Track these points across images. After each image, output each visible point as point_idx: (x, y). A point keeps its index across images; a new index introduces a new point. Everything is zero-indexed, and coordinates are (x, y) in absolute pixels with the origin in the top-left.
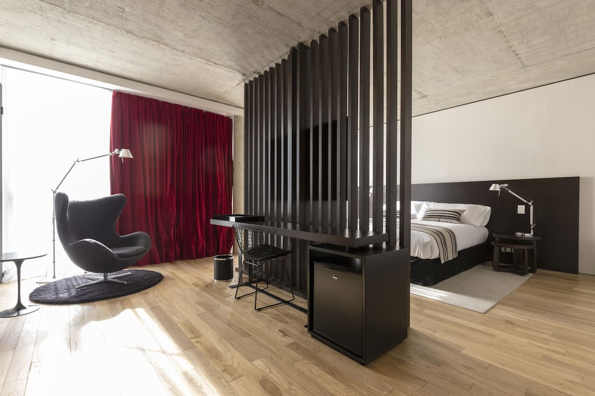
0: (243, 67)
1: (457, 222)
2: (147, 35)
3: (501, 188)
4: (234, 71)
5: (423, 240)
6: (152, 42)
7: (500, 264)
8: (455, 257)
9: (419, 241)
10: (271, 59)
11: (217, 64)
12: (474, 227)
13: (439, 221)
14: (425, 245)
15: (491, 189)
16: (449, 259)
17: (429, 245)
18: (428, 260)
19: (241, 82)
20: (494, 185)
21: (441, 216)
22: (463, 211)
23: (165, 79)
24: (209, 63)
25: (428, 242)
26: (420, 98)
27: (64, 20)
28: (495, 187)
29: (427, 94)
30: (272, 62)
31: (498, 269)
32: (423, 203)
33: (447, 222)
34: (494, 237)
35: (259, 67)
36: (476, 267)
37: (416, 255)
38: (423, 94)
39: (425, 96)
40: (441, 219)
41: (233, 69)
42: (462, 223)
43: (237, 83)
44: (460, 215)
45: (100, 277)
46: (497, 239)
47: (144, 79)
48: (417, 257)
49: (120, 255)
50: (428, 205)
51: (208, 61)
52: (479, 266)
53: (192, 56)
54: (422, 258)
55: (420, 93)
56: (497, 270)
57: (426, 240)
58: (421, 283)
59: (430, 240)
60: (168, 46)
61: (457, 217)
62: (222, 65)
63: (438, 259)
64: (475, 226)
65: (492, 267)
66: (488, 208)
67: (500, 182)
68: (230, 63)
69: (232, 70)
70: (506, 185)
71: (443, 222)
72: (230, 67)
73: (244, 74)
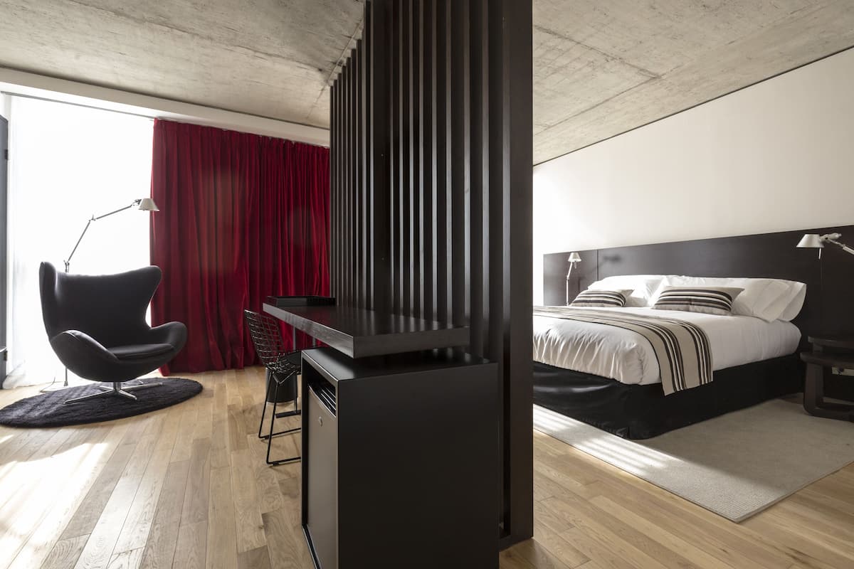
0: (312, 56)
1: (723, 311)
2: (146, 16)
3: (824, 243)
4: (302, 66)
5: (625, 344)
6: (158, 26)
7: (826, 400)
8: (705, 381)
9: (616, 347)
10: (346, 33)
11: (270, 55)
12: (763, 322)
13: (688, 310)
14: (627, 356)
15: (802, 244)
16: (689, 386)
17: (636, 356)
18: (635, 386)
19: (324, 86)
20: (806, 235)
21: (690, 300)
22: (739, 291)
23: (216, 93)
24: (257, 54)
25: (632, 351)
26: (646, 82)
27: (29, 7)
28: (810, 240)
29: (660, 74)
30: (351, 37)
31: (819, 410)
32: (663, 278)
33: (703, 312)
34: (811, 345)
35: (336, 52)
36: (767, 404)
37: (611, 376)
38: (650, 73)
39: (655, 77)
40: (691, 307)
41: (301, 63)
42: (733, 315)
43: (320, 89)
44: (731, 300)
45: (109, 387)
46: (816, 348)
47: (191, 97)
48: (614, 379)
49: (120, 357)
50: (670, 281)
51: (256, 51)
52: (777, 401)
53: (227, 45)
54: (622, 381)
55: (642, 70)
56: (812, 413)
57: (630, 345)
58: (621, 433)
59: (637, 346)
60: (184, 32)
61: (725, 302)
62: (279, 56)
63: (657, 387)
64: (765, 321)
65: (802, 406)
66: (800, 286)
67: (820, 232)
68: (288, 50)
69: (299, 65)
70: (837, 235)
71: (696, 312)
72: (290, 58)
73: (320, 70)
